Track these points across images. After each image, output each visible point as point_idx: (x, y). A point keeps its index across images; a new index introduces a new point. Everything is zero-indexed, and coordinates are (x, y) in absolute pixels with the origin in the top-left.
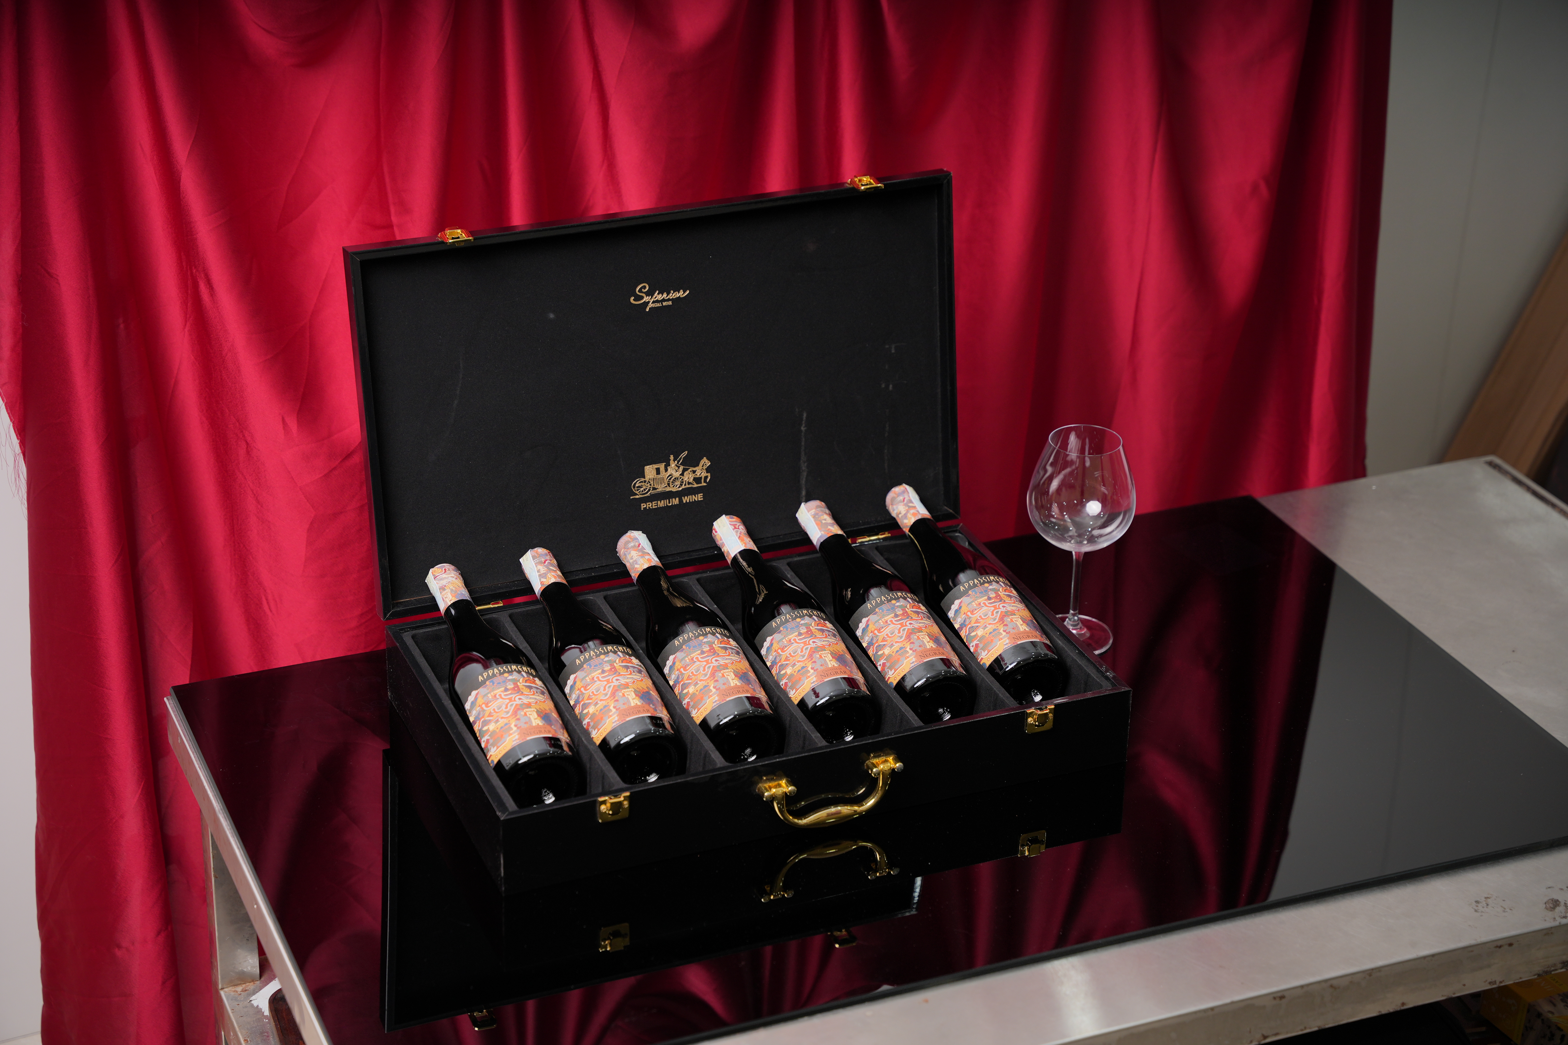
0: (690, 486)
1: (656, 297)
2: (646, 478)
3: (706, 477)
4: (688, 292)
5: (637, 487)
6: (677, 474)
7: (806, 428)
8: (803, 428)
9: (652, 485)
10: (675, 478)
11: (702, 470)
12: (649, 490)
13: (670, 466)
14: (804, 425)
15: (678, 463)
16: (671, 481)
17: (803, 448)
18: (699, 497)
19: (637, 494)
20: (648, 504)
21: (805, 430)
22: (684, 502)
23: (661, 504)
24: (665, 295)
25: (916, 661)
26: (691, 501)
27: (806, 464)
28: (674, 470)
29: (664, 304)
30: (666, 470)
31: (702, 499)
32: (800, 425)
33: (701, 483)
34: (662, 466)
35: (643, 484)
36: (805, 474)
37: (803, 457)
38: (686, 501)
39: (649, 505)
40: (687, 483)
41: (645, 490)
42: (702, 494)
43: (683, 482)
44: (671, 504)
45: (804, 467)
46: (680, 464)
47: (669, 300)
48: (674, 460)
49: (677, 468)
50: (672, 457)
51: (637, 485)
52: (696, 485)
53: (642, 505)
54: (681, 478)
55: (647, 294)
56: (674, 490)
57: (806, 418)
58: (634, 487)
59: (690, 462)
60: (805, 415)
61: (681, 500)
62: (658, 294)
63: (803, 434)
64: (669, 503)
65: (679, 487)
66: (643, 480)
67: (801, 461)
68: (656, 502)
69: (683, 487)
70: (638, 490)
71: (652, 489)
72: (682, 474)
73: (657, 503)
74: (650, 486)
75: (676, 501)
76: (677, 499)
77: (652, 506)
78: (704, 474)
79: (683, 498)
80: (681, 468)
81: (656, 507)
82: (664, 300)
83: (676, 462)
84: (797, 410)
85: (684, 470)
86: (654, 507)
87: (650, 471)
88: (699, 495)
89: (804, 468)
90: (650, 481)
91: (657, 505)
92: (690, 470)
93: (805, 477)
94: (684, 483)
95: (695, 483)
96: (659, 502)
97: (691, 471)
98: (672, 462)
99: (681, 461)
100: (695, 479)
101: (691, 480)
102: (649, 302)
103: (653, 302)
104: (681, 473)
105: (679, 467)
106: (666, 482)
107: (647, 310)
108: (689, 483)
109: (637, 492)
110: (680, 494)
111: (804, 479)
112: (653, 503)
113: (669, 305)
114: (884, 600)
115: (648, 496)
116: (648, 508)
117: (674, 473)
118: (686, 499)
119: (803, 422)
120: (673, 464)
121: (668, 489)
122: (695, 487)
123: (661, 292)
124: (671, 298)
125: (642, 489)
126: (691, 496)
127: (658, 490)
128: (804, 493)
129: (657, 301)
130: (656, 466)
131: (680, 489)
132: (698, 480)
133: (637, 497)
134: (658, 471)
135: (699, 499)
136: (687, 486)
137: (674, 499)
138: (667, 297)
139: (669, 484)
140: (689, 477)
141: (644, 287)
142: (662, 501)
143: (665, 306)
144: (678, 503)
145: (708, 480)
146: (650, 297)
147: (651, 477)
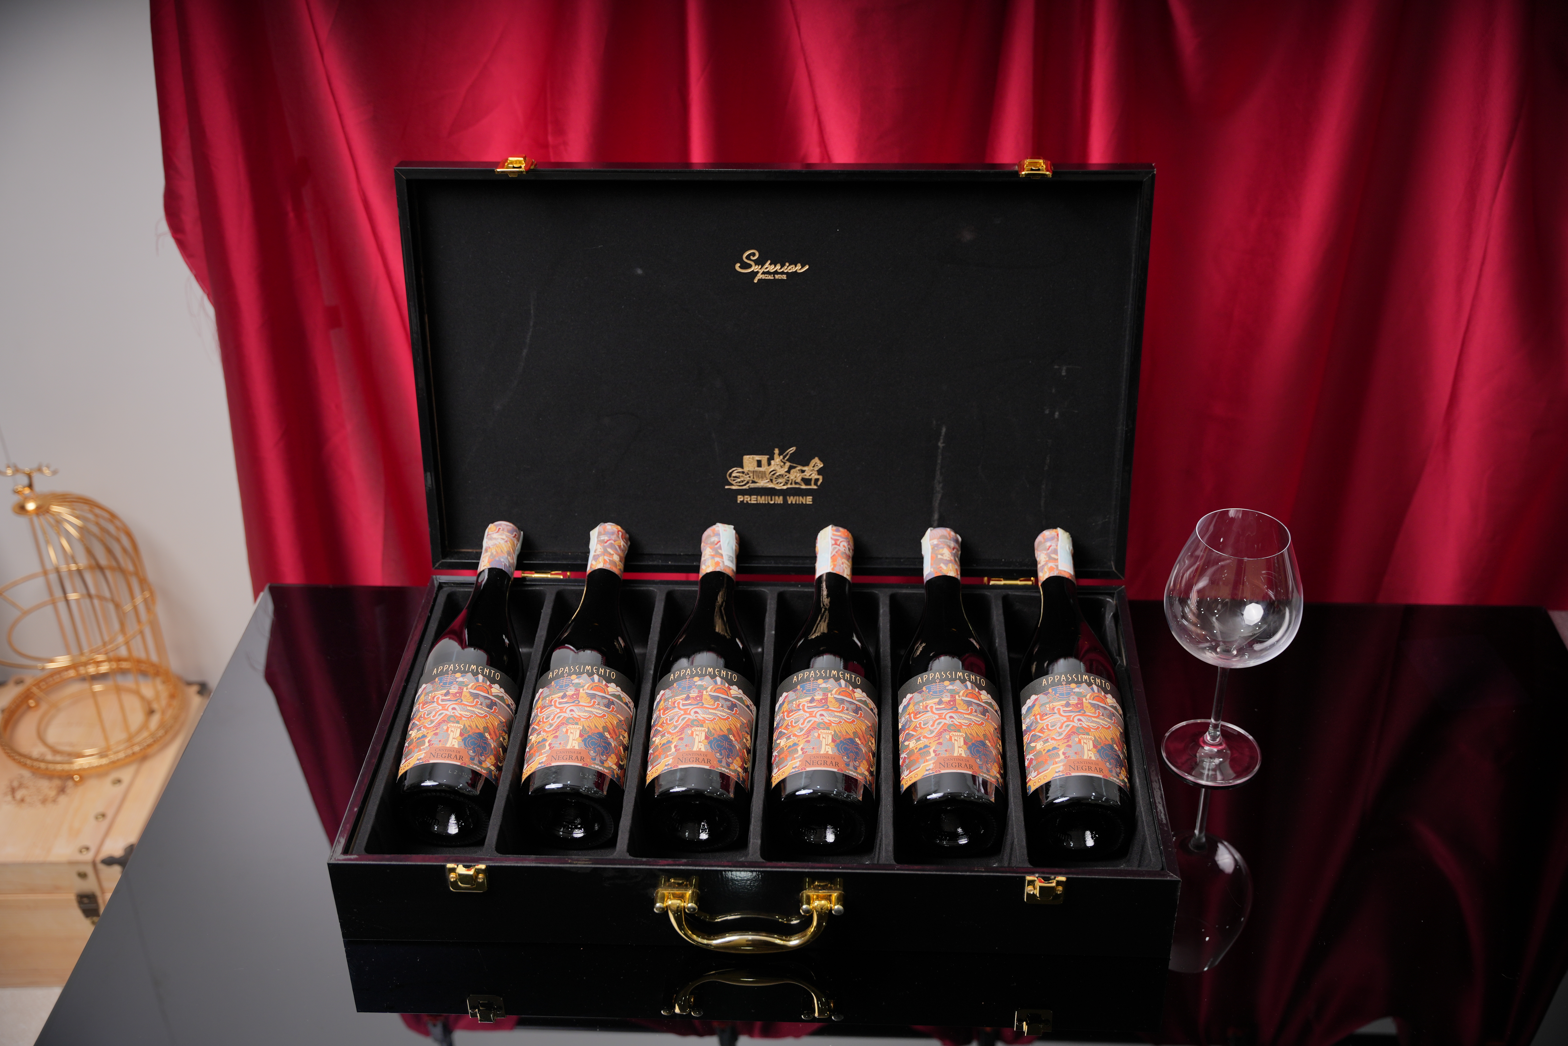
0: (797, 486)
1: (767, 268)
2: (745, 469)
3: (817, 480)
4: (807, 267)
5: (734, 477)
6: (782, 471)
7: (943, 445)
8: (941, 445)
9: (752, 477)
10: (780, 475)
11: (813, 470)
12: (748, 483)
13: (773, 459)
14: (942, 441)
15: (784, 458)
16: (775, 476)
17: (938, 467)
18: (808, 500)
19: (732, 485)
20: (746, 497)
21: (943, 447)
22: (789, 502)
23: (762, 500)
24: (778, 267)
25: (932, 770)
26: (797, 502)
27: (941, 485)
28: (778, 464)
29: (777, 277)
30: (769, 464)
31: (811, 503)
32: (938, 440)
33: (810, 485)
34: (764, 459)
35: (741, 475)
36: (939, 496)
37: (938, 476)
38: (792, 502)
39: (747, 499)
40: (793, 482)
41: (743, 481)
42: (811, 497)
43: (788, 480)
44: (772, 502)
45: (938, 487)
46: (787, 460)
47: (783, 273)
48: (780, 455)
49: (782, 464)
50: (777, 451)
51: (734, 475)
52: (804, 487)
53: (739, 497)
54: (786, 476)
55: (757, 262)
56: (778, 487)
57: (946, 433)
58: (730, 475)
59: (800, 460)
60: (944, 430)
61: (785, 500)
62: (770, 264)
63: (940, 451)
64: (771, 500)
65: (784, 485)
66: (740, 470)
67: (936, 481)
68: (755, 497)
69: (789, 486)
70: (734, 480)
71: (751, 482)
72: (788, 472)
73: (757, 498)
74: (749, 479)
75: (779, 500)
76: (781, 498)
77: (750, 500)
78: (815, 476)
79: (788, 498)
80: (788, 464)
81: (755, 502)
82: (776, 273)
83: (781, 457)
84: (934, 422)
85: (791, 468)
86: (753, 502)
87: (749, 462)
88: (808, 497)
89: (938, 489)
90: (749, 473)
91: (757, 501)
92: (798, 468)
93: (939, 499)
94: (790, 482)
95: (803, 484)
96: (759, 497)
97: (799, 470)
98: (776, 456)
99: (788, 457)
100: (803, 479)
101: (799, 480)
102: (758, 272)
103: (764, 273)
104: (786, 470)
105: (785, 463)
106: (769, 476)
107: (756, 281)
108: (796, 483)
109: (733, 483)
110: (784, 493)
111: (938, 502)
112: (753, 497)
113: (782, 280)
114: (938, 677)
115: (745, 489)
116: (745, 502)
117: (778, 468)
118: (791, 500)
119: (942, 437)
120: (777, 459)
121: (771, 485)
122: (803, 489)
123: (774, 263)
124: (786, 271)
125: (739, 480)
126: (798, 498)
127: (758, 484)
128: (936, 516)
129: (768, 273)
130: (757, 458)
131: (785, 487)
132: (807, 481)
133: (733, 487)
134: (759, 464)
135: (808, 503)
136: (794, 486)
137: (777, 498)
138: (780, 269)
139: (771, 480)
140: (796, 475)
141: (754, 254)
142: (763, 497)
143: (778, 280)
144: (782, 502)
145: (819, 483)
146: (760, 267)
147: (752, 469)
